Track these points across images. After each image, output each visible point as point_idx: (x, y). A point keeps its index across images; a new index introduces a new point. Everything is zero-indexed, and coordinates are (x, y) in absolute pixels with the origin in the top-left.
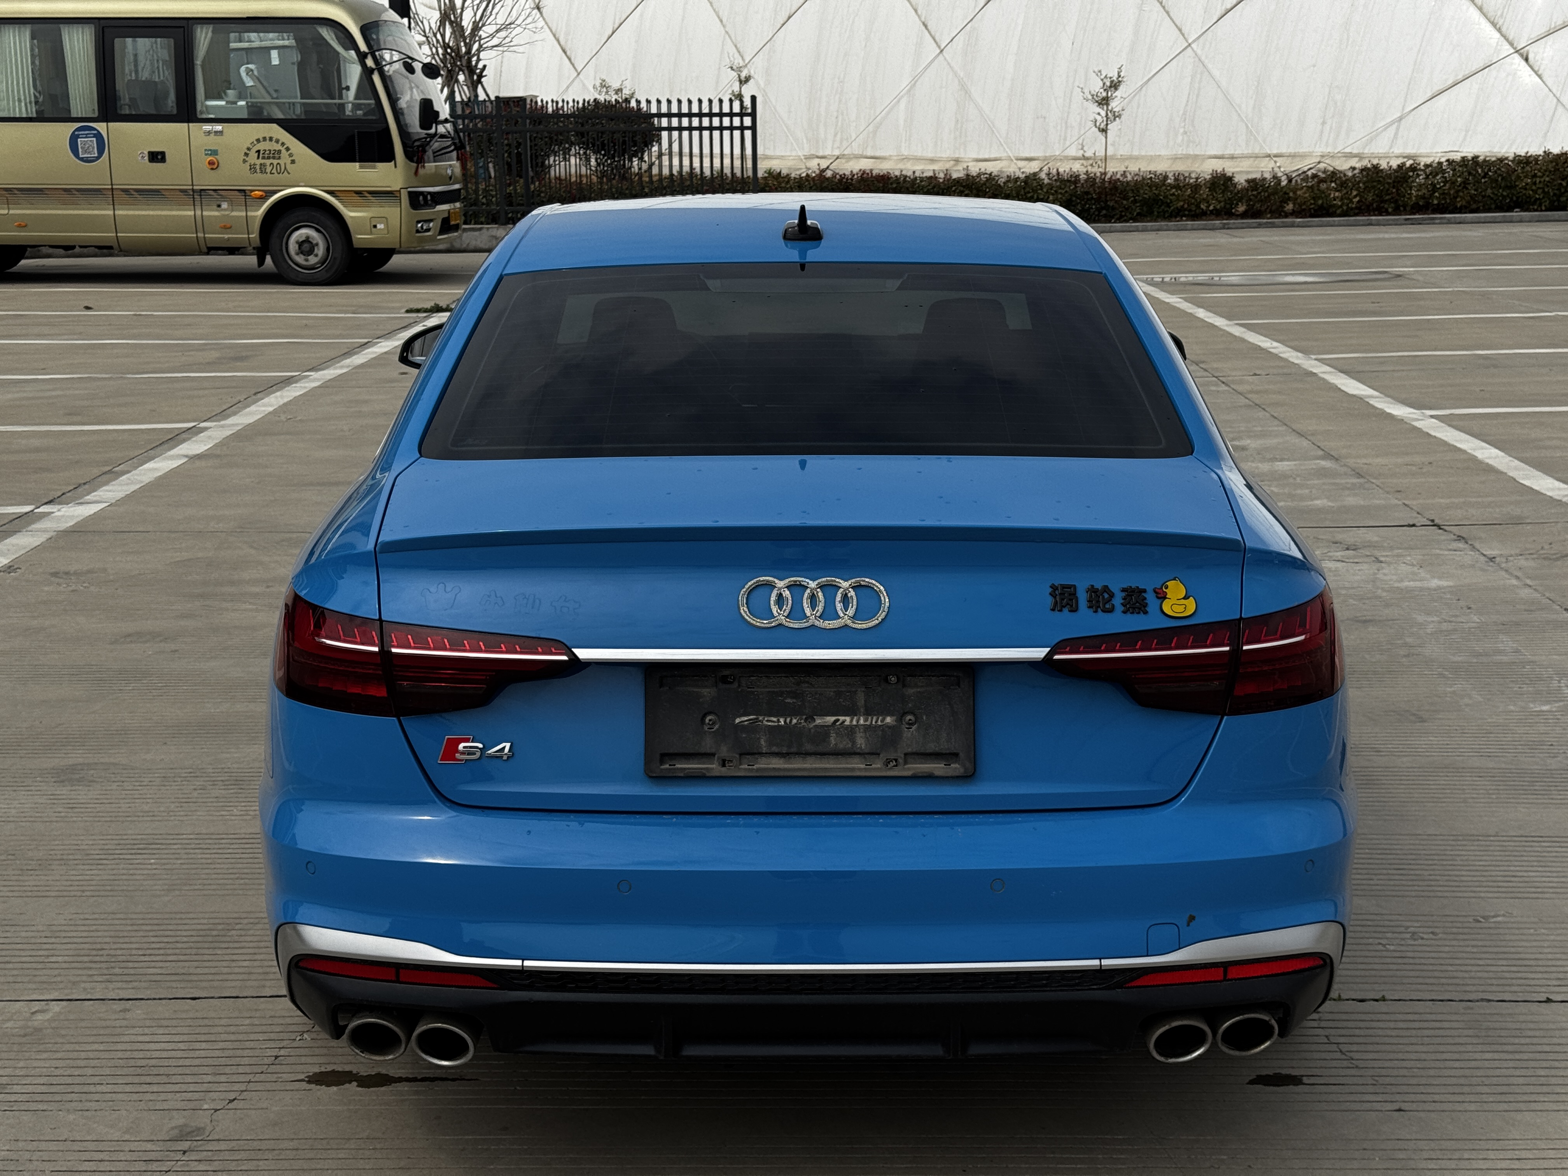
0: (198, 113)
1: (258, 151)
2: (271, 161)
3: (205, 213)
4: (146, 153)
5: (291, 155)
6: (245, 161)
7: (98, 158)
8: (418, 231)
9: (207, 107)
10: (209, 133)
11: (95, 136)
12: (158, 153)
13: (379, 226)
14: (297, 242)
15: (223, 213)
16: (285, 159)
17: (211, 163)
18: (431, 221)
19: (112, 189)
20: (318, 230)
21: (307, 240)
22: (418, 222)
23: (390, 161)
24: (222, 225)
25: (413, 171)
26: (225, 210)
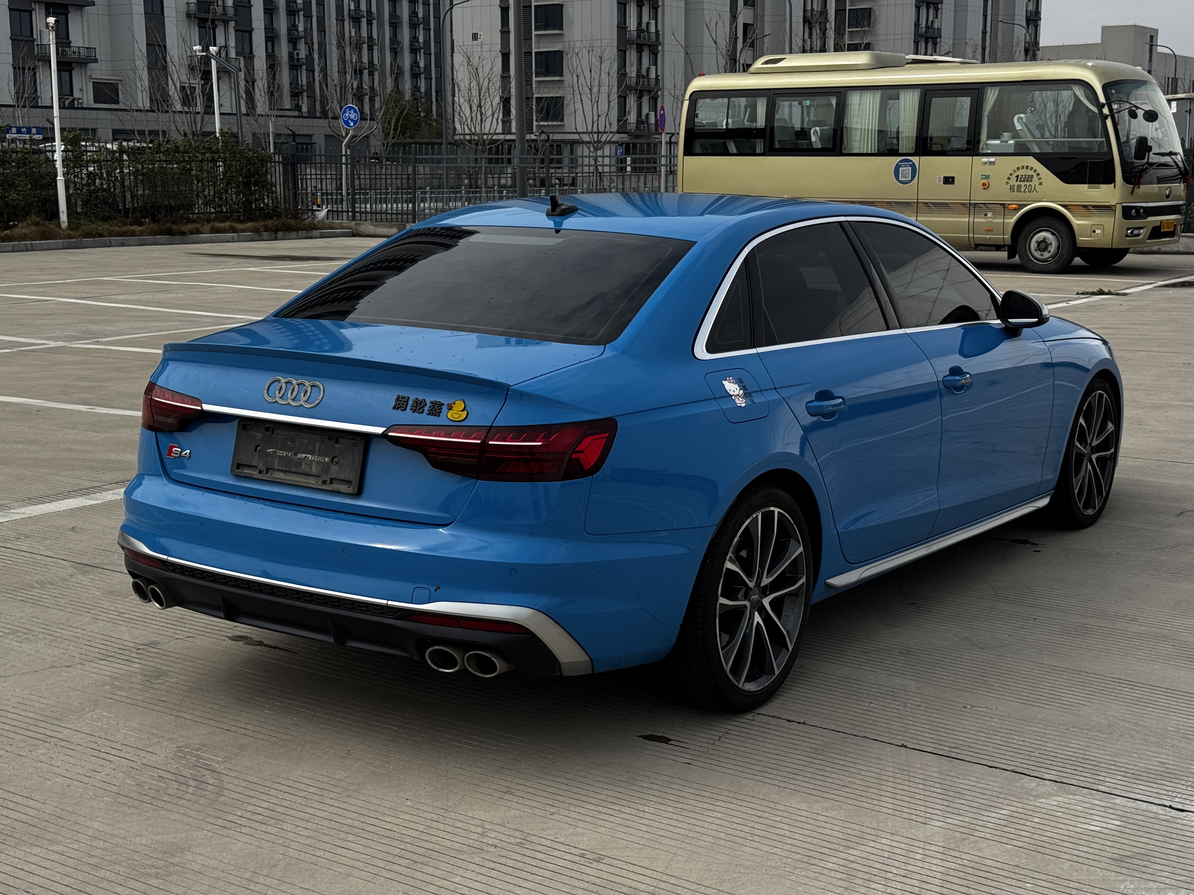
0: (980, 149)
1: (1017, 176)
2: (1026, 183)
3: (976, 220)
4: (942, 177)
5: (1040, 179)
6: (1007, 183)
7: (911, 181)
8: (1127, 236)
9: (987, 144)
10: (986, 163)
11: (911, 166)
12: (949, 178)
13: (1097, 231)
14: (1037, 242)
15: (988, 220)
16: (1035, 181)
17: (984, 184)
18: (1142, 228)
19: (917, 202)
20: (1053, 234)
21: (1044, 240)
22: (1128, 229)
23: (1110, 183)
24: (986, 229)
25: (1130, 190)
26: (989, 218)
